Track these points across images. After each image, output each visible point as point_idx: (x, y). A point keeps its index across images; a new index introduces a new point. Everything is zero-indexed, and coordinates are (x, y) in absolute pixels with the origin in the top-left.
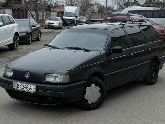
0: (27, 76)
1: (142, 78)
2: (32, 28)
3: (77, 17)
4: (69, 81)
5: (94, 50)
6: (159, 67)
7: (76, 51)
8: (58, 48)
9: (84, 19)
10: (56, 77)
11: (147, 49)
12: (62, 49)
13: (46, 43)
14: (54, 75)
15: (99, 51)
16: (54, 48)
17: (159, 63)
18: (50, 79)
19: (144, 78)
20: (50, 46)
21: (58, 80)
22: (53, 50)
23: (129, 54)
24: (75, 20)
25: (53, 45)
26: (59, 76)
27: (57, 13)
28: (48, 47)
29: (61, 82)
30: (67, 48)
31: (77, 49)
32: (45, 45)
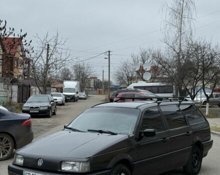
0: (40, 163)
1: (182, 167)
2: (51, 103)
3: (77, 93)
4: (89, 171)
5: (121, 134)
6: (202, 153)
7: (100, 134)
8: (79, 131)
9: (83, 95)
10: (74, 165)
11: (188, 133)
12: (84, 132)
13: (66, 125)
14: (72, 163)
15: (127, 134)
16: (74, 130)
17: (203, 149)
18: (66, 168)
19: (184, 167)
20: (70, 129)
21: (76, 169)
22: (72, 132)
23: (164, 139)
24: (76, 96)
25: (74, 128)
26: (78, 164)
27: (55, 89)
28: (68, 129)
29: (80, 171)
30: (89, 131)
31: (101, 132)
32: (65, 127)
